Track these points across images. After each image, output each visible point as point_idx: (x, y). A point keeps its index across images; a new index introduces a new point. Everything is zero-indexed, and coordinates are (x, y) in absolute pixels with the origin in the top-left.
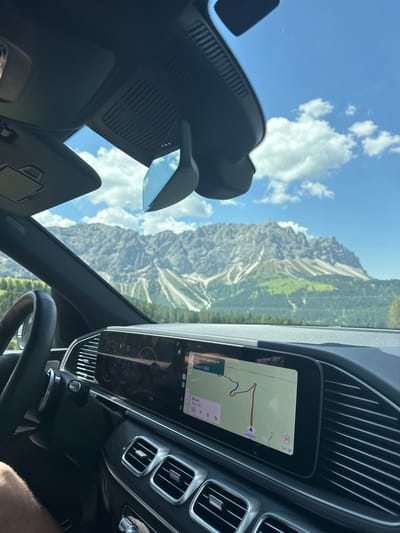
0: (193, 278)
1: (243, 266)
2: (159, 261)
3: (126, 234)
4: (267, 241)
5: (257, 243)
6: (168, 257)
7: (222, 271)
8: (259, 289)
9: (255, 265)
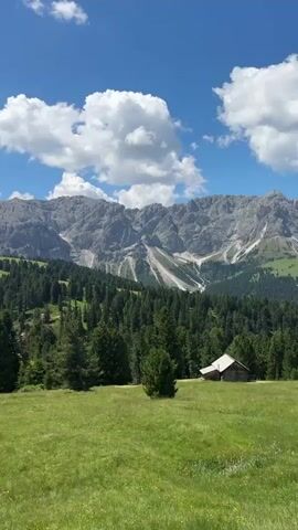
0: (185, 257)
1: (242, 245)
2: (147, 238)
3: (111, 208)
4: (271, 215)
5: (259, 217)
6: (157, 233)
7: (218, 250)
8: (261, 271)
9: (256, 243)
